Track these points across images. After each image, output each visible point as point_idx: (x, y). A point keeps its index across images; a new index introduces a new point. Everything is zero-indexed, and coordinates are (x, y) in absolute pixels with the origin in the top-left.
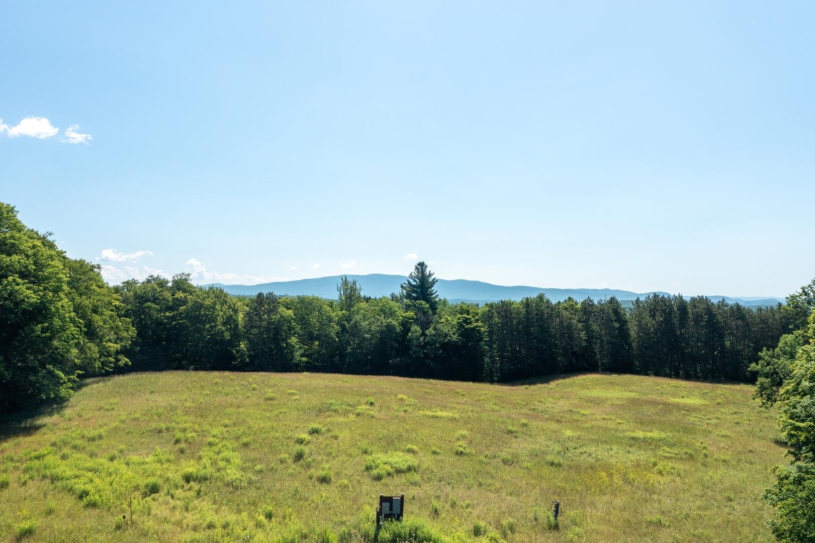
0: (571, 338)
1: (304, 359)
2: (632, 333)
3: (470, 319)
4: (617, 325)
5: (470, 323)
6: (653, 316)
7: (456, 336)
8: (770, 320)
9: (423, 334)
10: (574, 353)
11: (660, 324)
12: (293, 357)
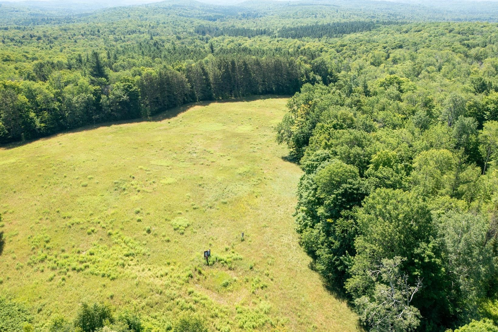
0: (183, 87)
1: (43, 125)
2: (211, 79)
3: (131, 85)
4: (204, 77)
5: (131, 88)
6: (220, 69)
7: (126, 96)
8: (270, 64)
9: (108, 99)
10: (186, 95)
11: (224, 73)
12: (36, 126)
